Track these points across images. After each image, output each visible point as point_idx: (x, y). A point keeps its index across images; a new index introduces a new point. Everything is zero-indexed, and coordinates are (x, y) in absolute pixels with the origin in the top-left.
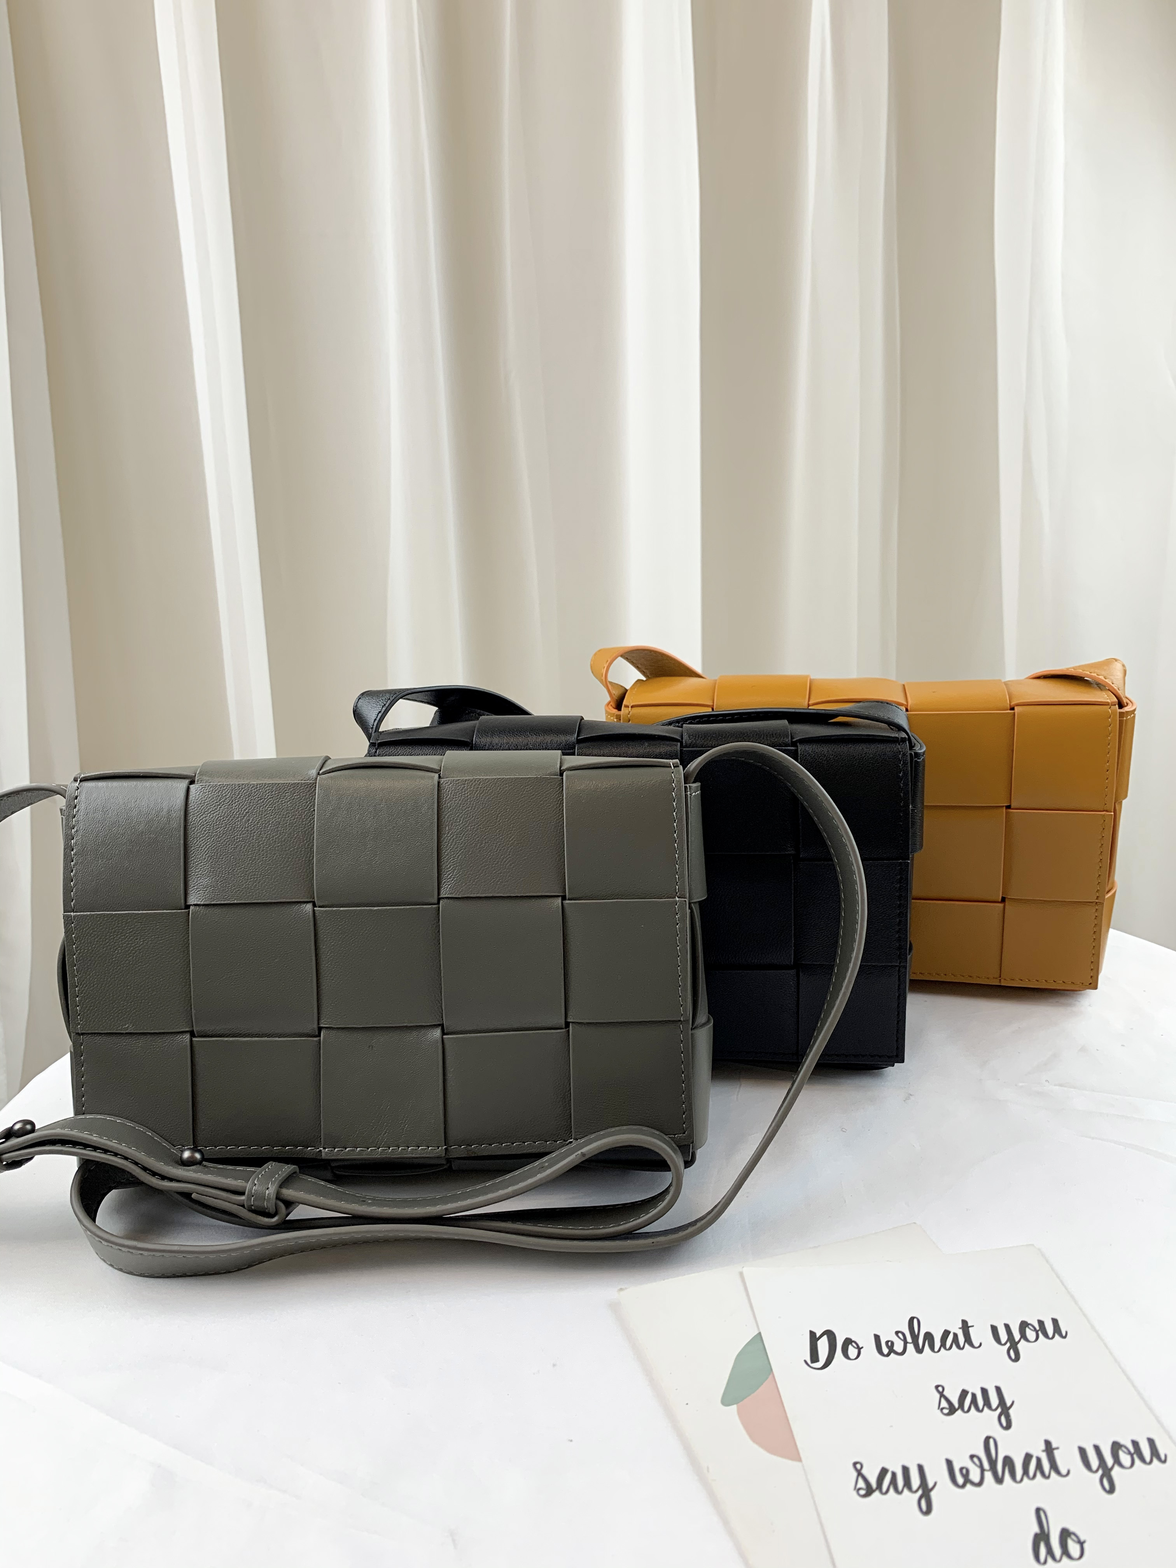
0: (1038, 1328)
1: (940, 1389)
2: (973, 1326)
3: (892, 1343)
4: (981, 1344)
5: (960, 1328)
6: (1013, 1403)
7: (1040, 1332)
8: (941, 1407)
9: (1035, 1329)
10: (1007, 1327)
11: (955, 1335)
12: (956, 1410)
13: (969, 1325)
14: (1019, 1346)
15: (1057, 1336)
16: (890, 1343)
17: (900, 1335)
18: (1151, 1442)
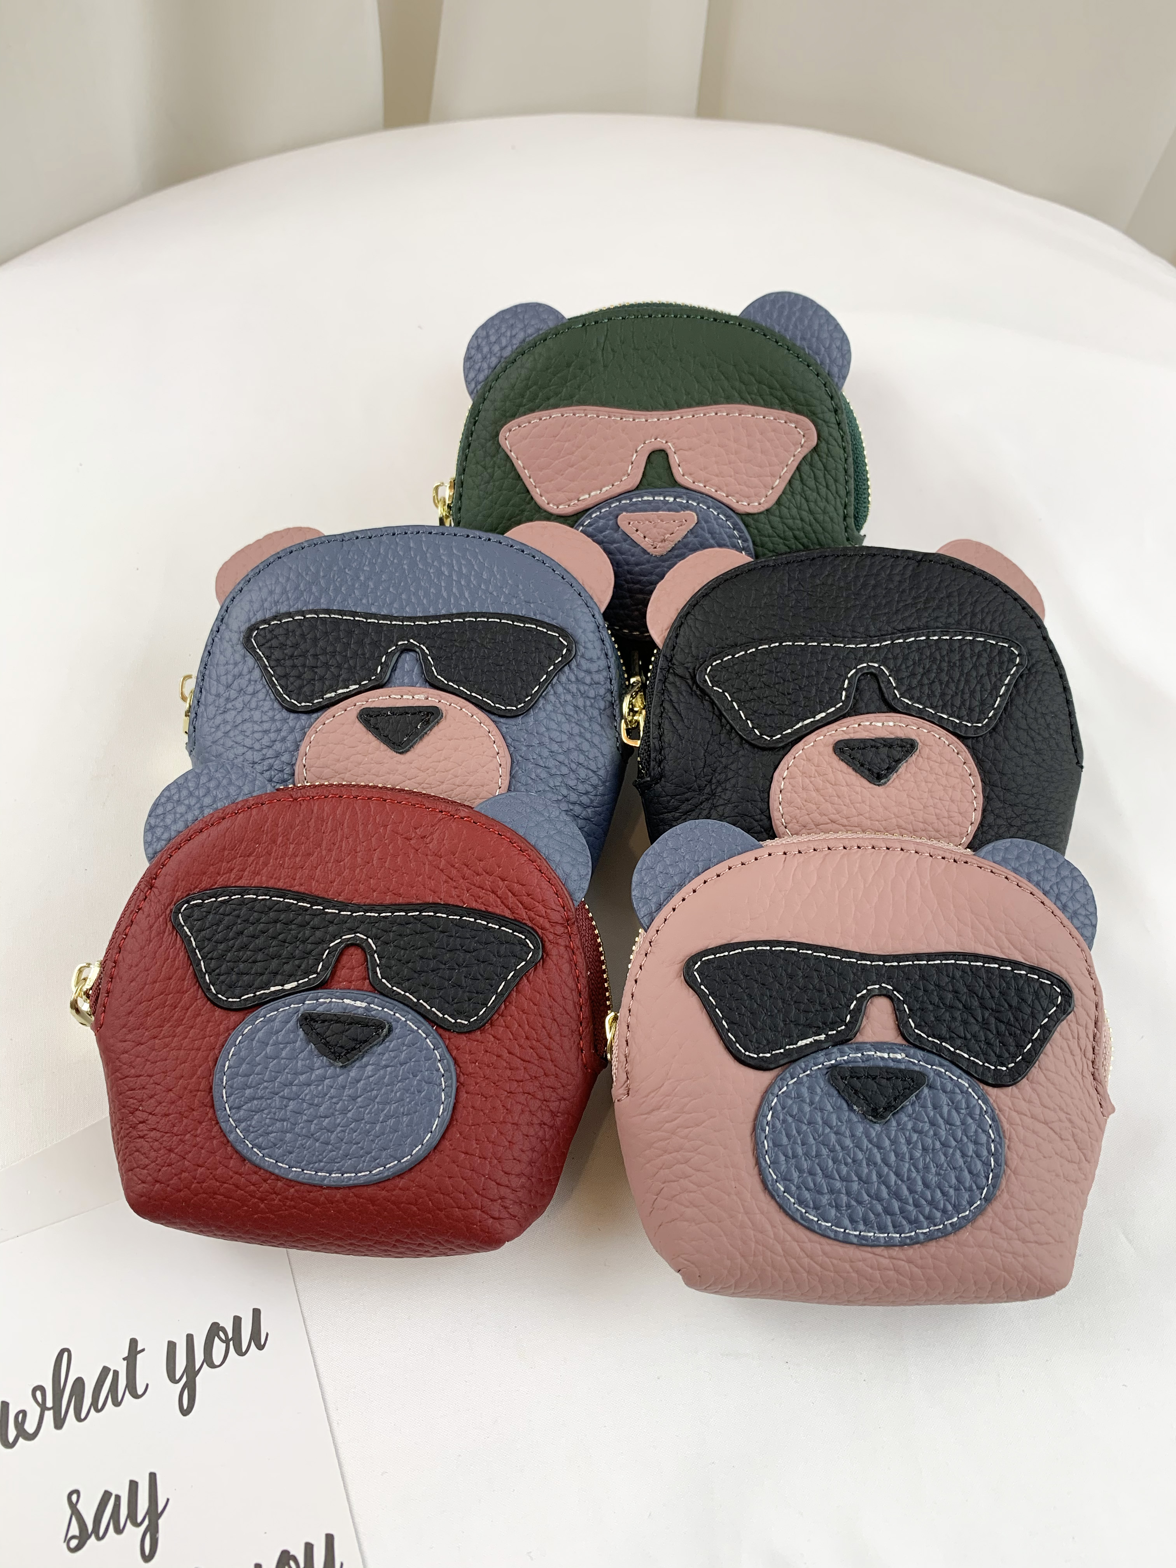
0: (230, 1336)
1: (74, 1498)
2: (143, 1350)
3: (24, 1413)
4: (147, 1385)
5: (124, 1359)
6: (168, 1500)
7: (231, 1343)
8: (69, 1535)
9: (226, 1333)
10: (190, 1338)
11: (116, 1373)
12: (89, 1537)
13: (139, 1349)
14: (197, 1379)
15: (253, 1343)
16: (21, 1416)
17: (38, 1394)
18: (330, 1539)
